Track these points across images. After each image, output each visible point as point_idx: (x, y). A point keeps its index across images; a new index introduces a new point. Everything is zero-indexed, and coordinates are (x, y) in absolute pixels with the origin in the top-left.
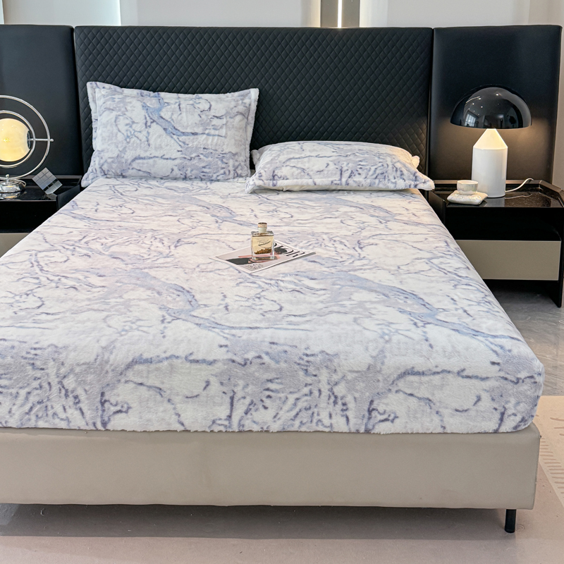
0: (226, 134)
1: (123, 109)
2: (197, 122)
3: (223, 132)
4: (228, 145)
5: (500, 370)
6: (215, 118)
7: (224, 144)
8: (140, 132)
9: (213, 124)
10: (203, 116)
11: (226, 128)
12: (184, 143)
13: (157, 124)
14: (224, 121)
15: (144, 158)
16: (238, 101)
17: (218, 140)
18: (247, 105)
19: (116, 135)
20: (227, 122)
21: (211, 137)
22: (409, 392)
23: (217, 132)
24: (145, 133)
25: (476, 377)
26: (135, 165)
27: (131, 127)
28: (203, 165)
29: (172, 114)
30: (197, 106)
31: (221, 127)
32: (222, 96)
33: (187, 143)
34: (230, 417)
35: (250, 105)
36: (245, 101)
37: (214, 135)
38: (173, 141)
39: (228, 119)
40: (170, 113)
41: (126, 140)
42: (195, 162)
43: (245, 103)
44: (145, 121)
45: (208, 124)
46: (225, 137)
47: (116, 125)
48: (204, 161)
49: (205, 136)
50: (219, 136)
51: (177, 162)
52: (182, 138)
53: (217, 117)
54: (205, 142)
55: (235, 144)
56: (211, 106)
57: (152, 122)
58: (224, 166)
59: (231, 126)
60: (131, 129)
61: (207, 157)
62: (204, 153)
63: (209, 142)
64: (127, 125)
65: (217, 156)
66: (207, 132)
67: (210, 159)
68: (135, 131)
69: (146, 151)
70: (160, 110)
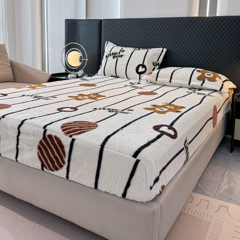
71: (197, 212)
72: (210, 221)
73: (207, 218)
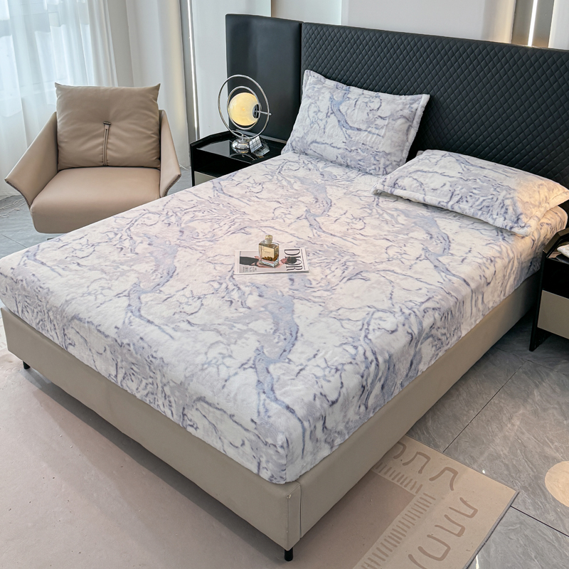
0: (385, 134)
1: (316, 98)
2: (364, 120)
3: (382, 132)
4: (383, 144)
5: (256, 428)
6: (380, 119)
7: (380, 143)
8: (321, 120)
9: (376, 123)
10: (370, 115)
11: (386, 129)
13: (335, 115)
14: (386, 122)
15: (318, 143)
16: (406, 105)
17: (376, 138)
18: (414, 110)
19: (306, 119)
20: (388, 123)
21: (371, 135)
22: (204, 413)
23: (377, 132)
24: (324, 121)
25: (241, 425)
26: (312, 147)
27: (317, 114)
28: (359, 158)
29: (348, 109)
30: (369, 104)
31: (382, 128)
33: (351, 136)
34: (116, 376)
35: (417, 110)
36: (412, 106)
37: (374, 134)
38: (341, 133)
39: (391, 121)
40: (346, 108)
41: (311, 125)
42: (353, 154)
43: (412, 108)
44: (327, 111)
45: (372, 123)
46: (383, 137)
47: (308, 111)
48: (360, 155)
49: (367, 133)
50: (378, 135)
51: (341, 151)
52: (349, 131)
54: (365, 138)
55: (391, 144)
56: (380, 106)
57: (332, 113)
58: (375, 162)
59: (391, 128)
60: (316, 117)
61: (363, 152)
62: (362, 148)
63: (368, 139)
64: (315, 112)
65: (371, 152)
66: (369, 130)
67: (365, 154)
68: (318, 119)
69: (321, 137)
70: (340, 103)
71: (400, 476)
72: (415, 494)
73: (411, 489)
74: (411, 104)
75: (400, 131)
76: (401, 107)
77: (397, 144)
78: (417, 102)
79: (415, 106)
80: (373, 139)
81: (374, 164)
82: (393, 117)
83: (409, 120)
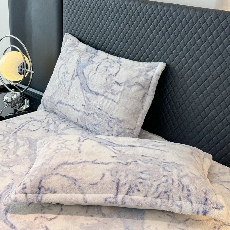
0: (119, 100)
1: (67, 60)
2: (102, 84)
3: (117, 98)
4: (117, 111)
6: (116, 84)
7: (114, 110)
8: (67, 81)
9: (113, 88)
10: (108, 80)
11: (121, 95)
12: (88, 99)
13: (79, 78)
14: (122, 88)
15: (63, 104)
16: (142, 72)
17: (111, 104)
18: (149, 78)
19: (56, 79)
20: (124, 90)
21: (107, 100)
23: (112, 97)
24: (69, 83)
26: (58, 107)
27: (64, 75)
28: (95, 122)
29: (90, 72)
30: (109, 69)
31: (118, 94)
32: (136, 63)
33: (90, 100)
35: (152, 77)
36: (148, 73)
37: (109, 99)
38: (82, 95)
39: (126, 87)
40: (89, 71)
41: (59, 85)
42: (90, 118)
43: (147, 75)
44: (73, 73)
45: (109, 88)
46: (117, 103)
47: (59, 72)
48: (96, 120)
49: (103, 97)
50: (113, 100)
51: (80, 114)
52: (89, 95)
53: (118, 83)
54: (101, 103)
55: (125, 111)
56: (118, 71)
57: (76, 76)
58: (109, 129)
59: (126, 94)
60: (64, 78)
61: (99, 117)
62: (98, 113)
63: (104, 104)
64: (63, 73)
65: (105, 118)
66: (105, 95)
67: (100, 119)
68: (65, 80)
69: (65, 98)
70: (85, 66)
74: (147, 71)
75: (134, 98)
76: (137, 73)
77: (130, 111)
78: (154, 70)
79: (150, 74)
80: (108, 105)
81: (108, 131)
82: (128, 83)
83: (144, 87)
